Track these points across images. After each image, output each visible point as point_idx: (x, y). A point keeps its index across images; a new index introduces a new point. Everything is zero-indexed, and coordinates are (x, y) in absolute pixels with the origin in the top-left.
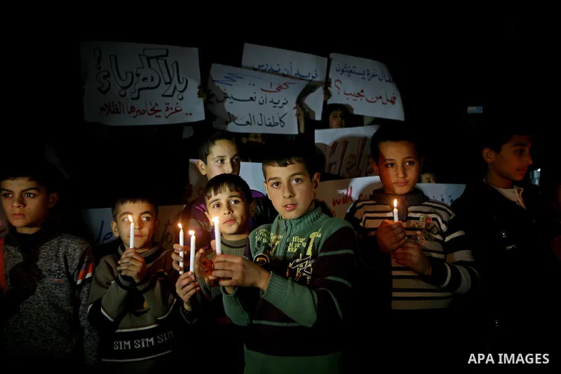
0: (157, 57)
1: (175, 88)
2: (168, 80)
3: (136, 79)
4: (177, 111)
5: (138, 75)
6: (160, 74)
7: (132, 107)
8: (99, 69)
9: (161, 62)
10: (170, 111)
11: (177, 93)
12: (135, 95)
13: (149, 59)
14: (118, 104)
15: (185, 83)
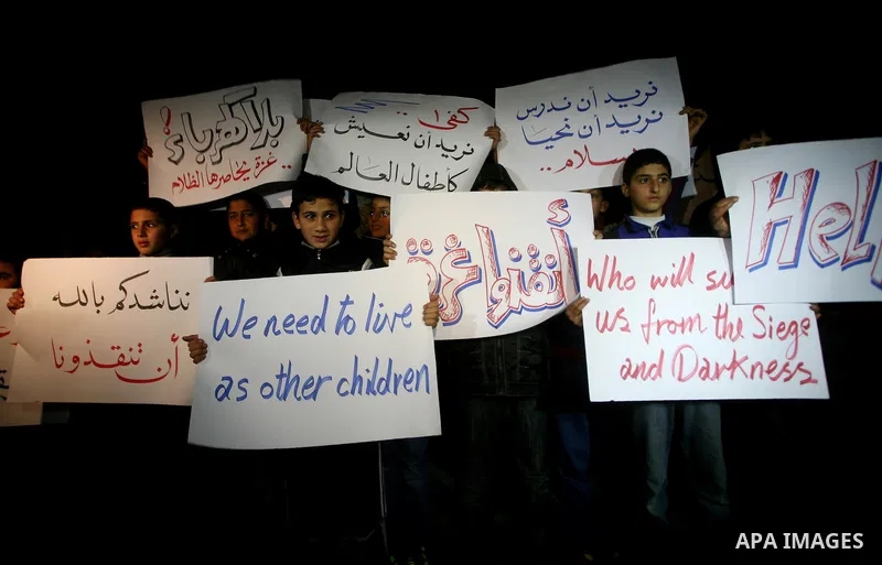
0: (241, 101)
1: (268, 133)
2: (257, 126)
3: (215, 135)
4: (269, 164)
5: (218, 131)
6: (247, 122)
7: (213, 175)
8: (168, 133)
9: (247, 106)
10: (261, 166)
11: (270, 139)
12: (217, 158)
13: (230, 106)
14: (196, 175)
15: (280, 124)
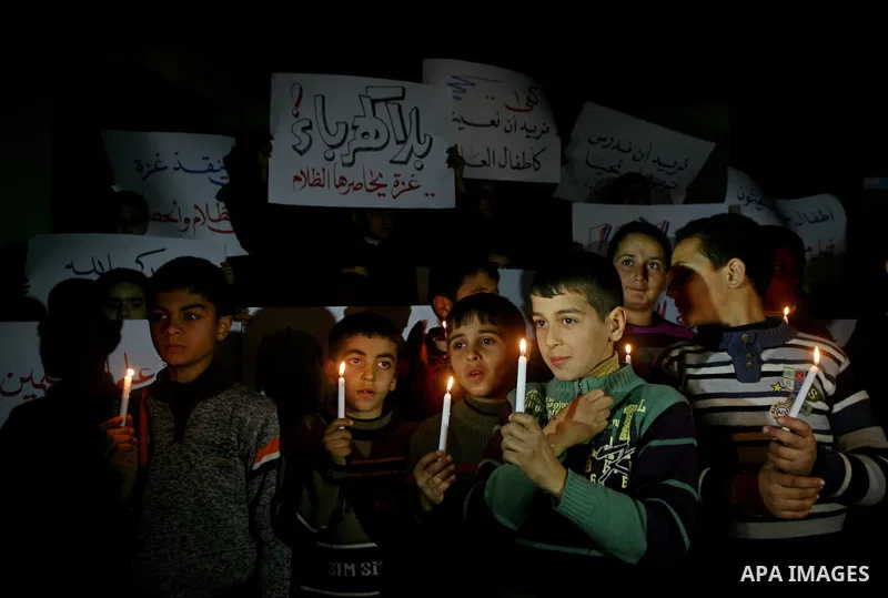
0: (386, 100)
1: (412, 151)
2: (401, 138)
3: (351, 132)
4: (411, 188)
5: (354, 128)
6: (390, 128)
7: (342, 178)
8: (297, 115)
9: (393, 108)
10: (401, 187)
11: (413, 158)
12: (349, 159)
13: (374, 102)
14: (321, 173)
15: (428, 141)
